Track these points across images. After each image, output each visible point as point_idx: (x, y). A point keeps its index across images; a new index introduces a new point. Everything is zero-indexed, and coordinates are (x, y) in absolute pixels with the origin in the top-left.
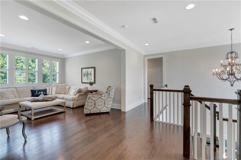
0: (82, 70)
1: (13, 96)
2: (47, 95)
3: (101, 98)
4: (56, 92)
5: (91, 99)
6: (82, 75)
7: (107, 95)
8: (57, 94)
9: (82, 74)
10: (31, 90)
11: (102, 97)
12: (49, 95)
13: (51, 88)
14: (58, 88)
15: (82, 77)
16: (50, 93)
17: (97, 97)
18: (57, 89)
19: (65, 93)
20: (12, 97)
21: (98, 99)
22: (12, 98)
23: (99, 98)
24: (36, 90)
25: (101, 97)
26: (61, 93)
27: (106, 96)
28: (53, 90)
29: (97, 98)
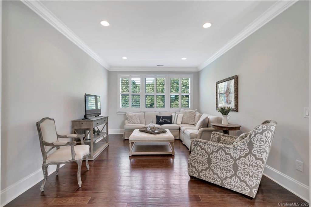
0: (217, 86)
1: (139, 121)
2: (172, 124)
3: (225, 151)
4: (182, 121)
5: (200, 146)
6: (217, 95)
7: (243, 147)
8: (184, 123)
9: (217, 92)
10: (156, 116)
11: (228, 148)
12: (174, 124)
13: (177, 115)
14: (186, 115)
15: (217, 98)
16: (175, 123)
17: (214, 146)
18: (184, 117)
19: (194, 123)
20: (137, 122)
21: (217, 152)
22: (139, 123)
23: (218, 150)
24: (161, 116)
25: (226, 149)
26: (188, 123)
27: (239, 148)
28: (178, 117)
29: (215, 149)
